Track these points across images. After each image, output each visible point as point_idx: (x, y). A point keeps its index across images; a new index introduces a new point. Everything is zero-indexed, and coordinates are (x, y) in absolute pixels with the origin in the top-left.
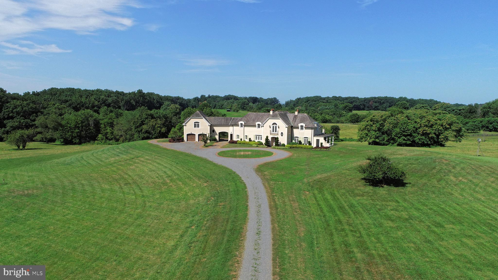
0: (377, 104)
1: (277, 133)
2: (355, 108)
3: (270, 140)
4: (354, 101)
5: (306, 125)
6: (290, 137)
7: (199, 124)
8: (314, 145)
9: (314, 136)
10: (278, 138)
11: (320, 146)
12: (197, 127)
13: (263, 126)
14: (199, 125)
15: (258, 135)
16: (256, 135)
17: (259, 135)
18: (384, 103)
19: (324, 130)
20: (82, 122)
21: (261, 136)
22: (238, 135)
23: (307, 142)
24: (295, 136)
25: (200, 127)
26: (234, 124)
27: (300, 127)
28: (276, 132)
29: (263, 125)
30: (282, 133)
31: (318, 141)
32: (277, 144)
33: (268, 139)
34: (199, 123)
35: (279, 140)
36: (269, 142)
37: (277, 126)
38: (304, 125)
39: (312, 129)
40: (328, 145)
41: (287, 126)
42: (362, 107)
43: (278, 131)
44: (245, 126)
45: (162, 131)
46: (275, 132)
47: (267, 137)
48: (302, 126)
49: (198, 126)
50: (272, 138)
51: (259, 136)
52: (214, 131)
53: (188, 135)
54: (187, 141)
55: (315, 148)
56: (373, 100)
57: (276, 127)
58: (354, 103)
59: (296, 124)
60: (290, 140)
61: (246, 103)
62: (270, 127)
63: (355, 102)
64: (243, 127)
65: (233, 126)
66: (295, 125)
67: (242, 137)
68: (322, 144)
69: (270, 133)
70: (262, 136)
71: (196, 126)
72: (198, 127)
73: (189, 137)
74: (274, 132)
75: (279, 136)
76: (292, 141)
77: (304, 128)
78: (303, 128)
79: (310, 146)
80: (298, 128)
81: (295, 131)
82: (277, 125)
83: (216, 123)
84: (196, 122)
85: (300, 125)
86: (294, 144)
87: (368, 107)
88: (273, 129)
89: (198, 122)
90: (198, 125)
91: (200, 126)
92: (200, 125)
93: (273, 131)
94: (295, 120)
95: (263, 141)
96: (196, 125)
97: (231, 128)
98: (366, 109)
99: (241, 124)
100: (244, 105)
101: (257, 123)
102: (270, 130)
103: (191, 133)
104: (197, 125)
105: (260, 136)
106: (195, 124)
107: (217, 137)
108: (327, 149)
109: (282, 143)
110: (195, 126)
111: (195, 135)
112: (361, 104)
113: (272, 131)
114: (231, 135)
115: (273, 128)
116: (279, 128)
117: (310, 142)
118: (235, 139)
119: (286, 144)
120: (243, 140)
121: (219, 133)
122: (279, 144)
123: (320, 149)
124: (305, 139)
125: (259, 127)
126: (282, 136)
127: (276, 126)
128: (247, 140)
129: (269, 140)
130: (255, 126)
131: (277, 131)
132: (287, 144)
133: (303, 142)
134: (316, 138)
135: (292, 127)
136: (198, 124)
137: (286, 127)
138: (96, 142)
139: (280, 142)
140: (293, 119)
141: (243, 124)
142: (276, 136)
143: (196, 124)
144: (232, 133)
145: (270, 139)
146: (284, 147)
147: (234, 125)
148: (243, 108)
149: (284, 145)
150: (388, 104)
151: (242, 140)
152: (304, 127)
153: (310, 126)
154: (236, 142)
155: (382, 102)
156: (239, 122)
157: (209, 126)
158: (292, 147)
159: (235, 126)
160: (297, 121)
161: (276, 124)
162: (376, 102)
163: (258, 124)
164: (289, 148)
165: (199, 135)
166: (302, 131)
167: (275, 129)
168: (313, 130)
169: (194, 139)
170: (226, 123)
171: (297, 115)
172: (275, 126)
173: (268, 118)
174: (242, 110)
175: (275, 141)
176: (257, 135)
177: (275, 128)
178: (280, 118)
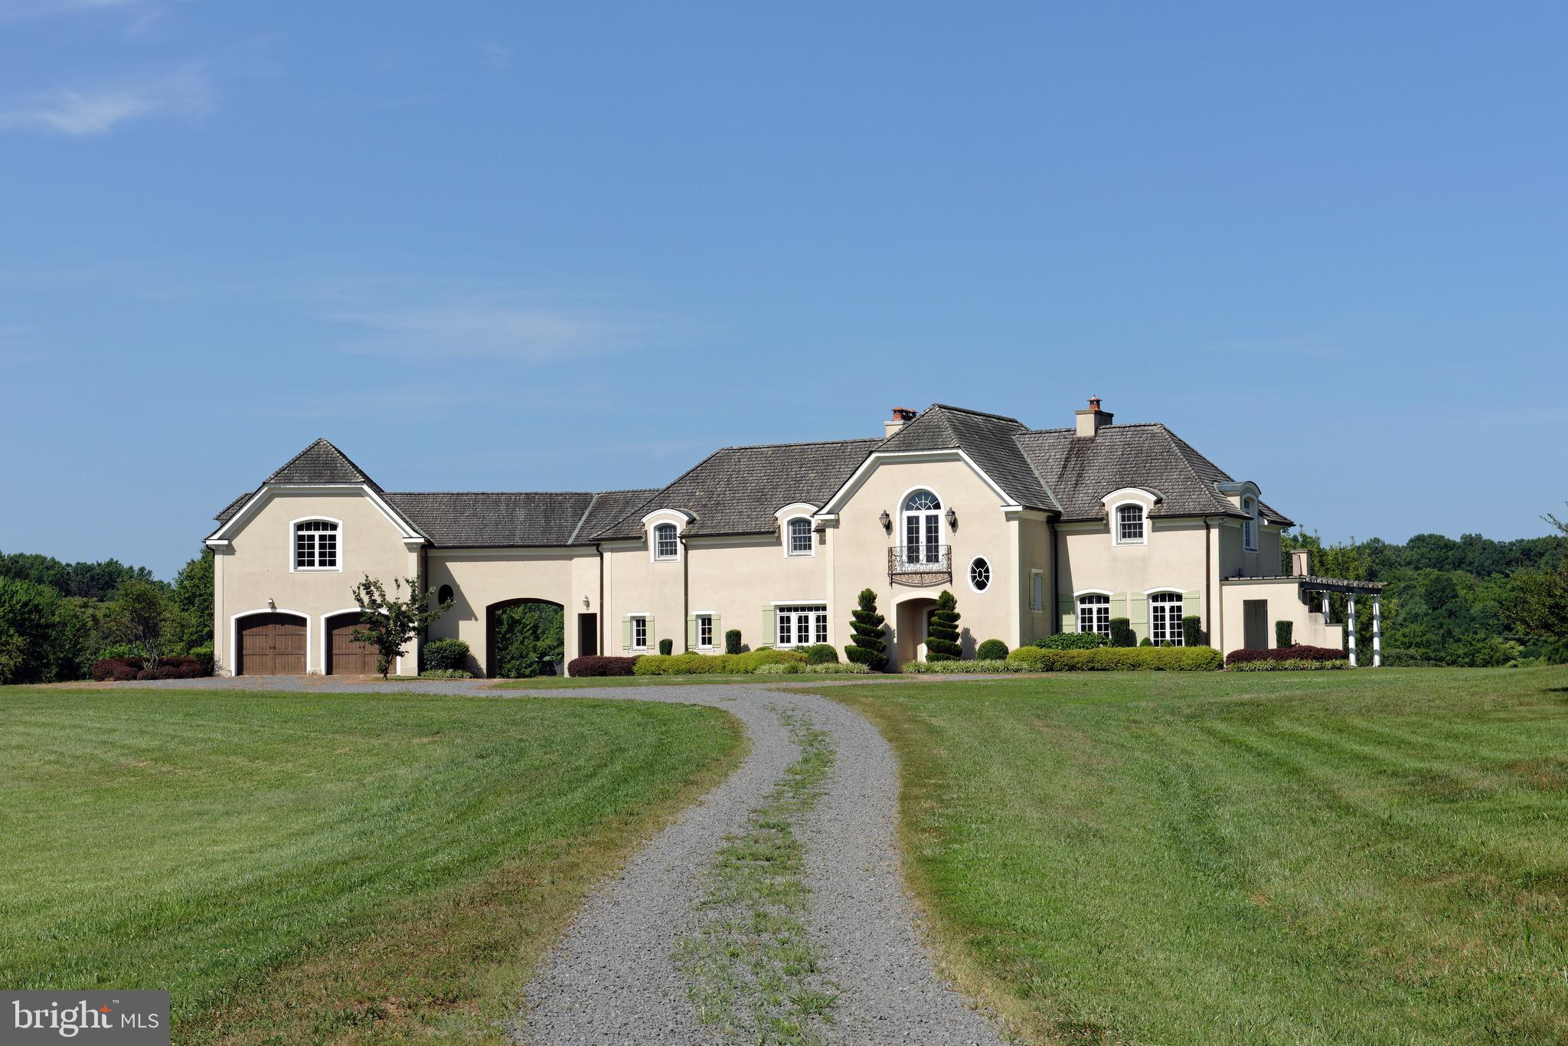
1: (941, 565)
3: (887, 626)
5: (1159, 501)
6: (1042, 593)
7: (333, 538)
8: (1229, 637)
9: (1224, 579)
10: (948, 601)
11: (1272, 643)
12: (317, 559)
13: (836, 524)
14: (333, 546)
15: (796, 609)
16: (782, 609)
17: (803, 608)
19: (1304, 557)
21: (821, 613)
22: (641, 622)
23: (1172, 626)
24: (1078, 591)
25: (339, 558)
26: (609, 534)
27: (1114, 520)
28: (932, 557)
29: (832, 517)
30: (980, 563)
31: (1255, 611)
32: (948, 642)
33: (879, 612)
34: (334, 527)
35: (957, 617)
36: (882, 634)
37: (941, 514)
38: (1145, 499)
39: (1208, 528)
40: (1331, 638)
41: (1020, 508)
43: (949, 549)
44: (694, 538)
46: (929, 559)
47: (868, 599)
48: (1130, 512)
49: (322, 555)
50: (910, 609)
51: (803, 614)
52: (448, 592)
53: (244, 624)
54: (240, 670)
55: (1235, 657)
57: (932, 521)
59: (1083, 498)
60: (1042, 614)
62: (888, 527)
64: (680, 548)
65: (596, 547)
66: (1081, 503)
67: (667, 625)
68: (1285, 628)
69: (891, 567)
70: (824, 608)
71: (312, 555)
72: (322, 563)
73: (255, 639)
74: (923, 565)
75: (962, 589)
76: (1057, 626)
77: (1147, 523)
78: (1141, 526)
79: (1200, 649)
80: (1100, 526)
81: (1080, 548)
82: (937, 506)
83: (466, 535)
84: (308, 525)
85: (1113, 501)
86: (1072, 641)
88: (910, 540)
89: (325, 525)
90: (322, 546)
91: (339, 550)
92: (339, 542)
93: (913, 558)
94: (1080, 475)
95: (841, 636)
96: (312, 546)
97: (584, 567)
99: (665, 529)
101: (785, 515)
102: (891, 550)
103: (269, 610)
104: (317, 542)
105: (812, 616)
106: (301, 538)
107: (473, 636)
108: (1329, 664)
109: (981, 638)
110: (304, 557)
111: (301, 622)
113: (905, 558)
114: (589, 624)
115: (910, 531)
116: (954, 524)
117: (1197, 621)
118: (615, 643)
119: (1013, 643)
120: (678, 650)
121: (491, 610)
122: (959, 642)
123: (1271, 662)
124: (1159, 604)
125: (801, 543)
126: (981, 585)
127: (933, 512)
128: (718, 649)
129: (881, 620)
130: (768, 536)
131: (942, 551)
132: (1022, 645)
133: (1143, 630)
134: (1239, 594)
135: (1054, 519)
136: (322, 538)
137: (1010, 516)
139: (967, 631)
140: (1065, 467)
141: (678, 533)
142: (934, 594)
143: (312, 538)
144: (594, 609)
145: (888, 611)
146: (998, 663)
147: (605, 545)
149: (996, 650)
151: (669, 652)
152: (1145, 514)
153: (1191, 507)
154: (624, 668)
156: (644, 520)
157: (410, 547)
158: (1057, 665)
159: (613, 550)
160: (1091, 475)
161: (934, 499)
163: (794, 523)
164: (1039, 665)
165: (334, 623)
166: (1132, 547)
167: (929, 539)
168: (1215, 533)
169: (293, 658)
170: (546, 530)
171: (1092, 440)
172: (922, 514)
173: (873, 456)
175: (930, 624)
176: (789, 609)
177: (929, 530)
178: (960, 452)
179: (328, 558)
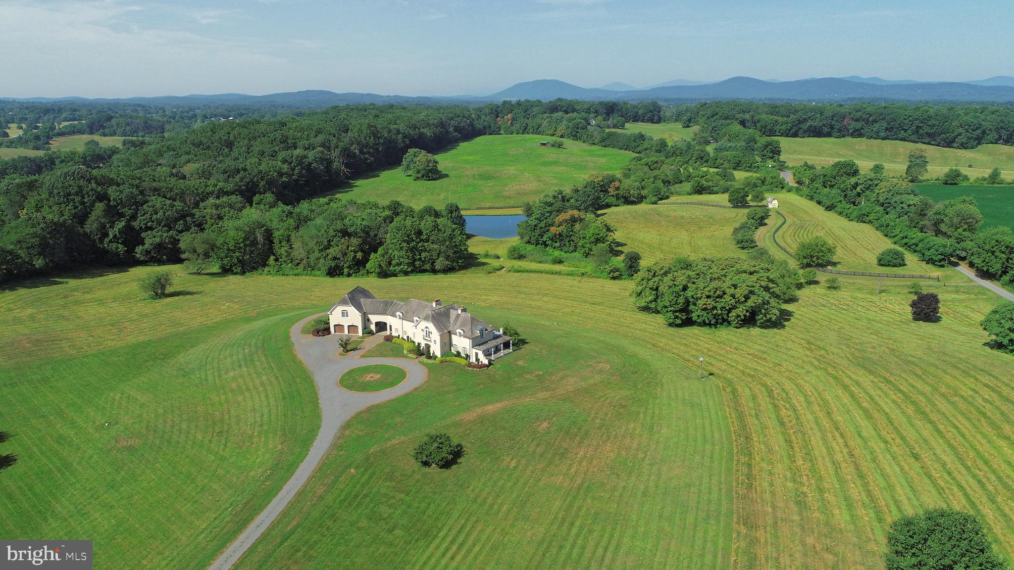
0: (858, 125)
2: (812, 131)
4: (810, 118)
6: (445, 345)
7: (347, 313)
13: (416, 329)
18: (875, 121)
20: (246, 239)
22: (397, 329)
25: (349, 316)
26: (392, 314)
35: (431, 349)
41: (442, 332)
42: (826, 130)
43: (431, 337)
45: (358, 257)
52: (368, 320)
54: (335, 333)
56: (852, 116)
58: (810, 121)
60: (445, 350)
61: (581, 125)
62: (423, 331)
63: (812, 120)
67: (400, 332)
69: (423, 338)
73: (337, 328)
74: (428, 338)
81: (454, 337)
83: (371, 311)
84: (343, 311)
87: (839, 131)
94: (456, 323)
96: (344, 314)
97: (390, 318)
98: (835, 134)
99: (399, 316)
100: (578, 128)
101: (415, 319)
103: (338, 324)
107: (373, 327)
109: (434, 354)
111: (344, 326)
112: (825, 123)
113: (425, 336)
114: (391, 327)
115: (426, 332)
118: (394, 332)
119: (439, 356)
120: (401, 337)
121: (376, 323)
128: (406, 338)
138: (266, 269)
139: (432, 352)
140: (455, 320)
141: (401, 317)
144: (391, 324)
145: (423, 345)
146: (435, 361)
148: (575, 136)
149: (436, 357)
150: (885, 124)
151: (399, 337)
154: (396, 338)
155: (871, 119)
156: (397, 313)
157: (361, 314)
162: (857, 120)
165: (349, 326)
169: (343, 331)
172: (428, 330)
174: (573, 140)
175: (427, 350)
178: (432, 323)
179: (347, 316)
